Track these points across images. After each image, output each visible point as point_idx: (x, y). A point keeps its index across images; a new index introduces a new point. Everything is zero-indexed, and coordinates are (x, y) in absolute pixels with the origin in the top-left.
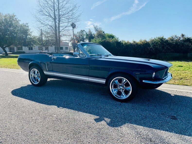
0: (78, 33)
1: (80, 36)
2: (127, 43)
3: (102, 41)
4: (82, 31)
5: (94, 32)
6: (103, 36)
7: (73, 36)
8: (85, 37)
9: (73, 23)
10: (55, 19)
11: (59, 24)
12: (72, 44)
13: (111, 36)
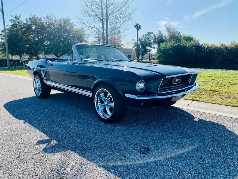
0: (143, 36)
1: (146, 40)
2: (211, 47)
3: (174, 45)
4: (149, 34)
5: (166, 34)
6: (177, 39)
7: (138, 41)
8: (152, 41)
9: (137, 24)
10: (102, 20)
11: (107, 25)
12: (136, 50)
13: (188, 37)
